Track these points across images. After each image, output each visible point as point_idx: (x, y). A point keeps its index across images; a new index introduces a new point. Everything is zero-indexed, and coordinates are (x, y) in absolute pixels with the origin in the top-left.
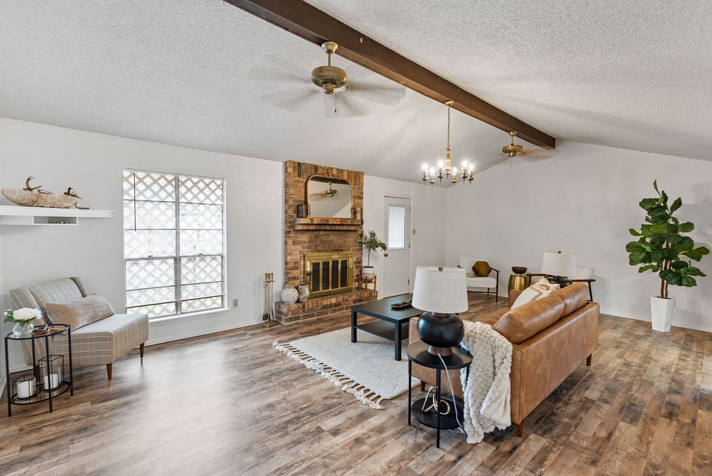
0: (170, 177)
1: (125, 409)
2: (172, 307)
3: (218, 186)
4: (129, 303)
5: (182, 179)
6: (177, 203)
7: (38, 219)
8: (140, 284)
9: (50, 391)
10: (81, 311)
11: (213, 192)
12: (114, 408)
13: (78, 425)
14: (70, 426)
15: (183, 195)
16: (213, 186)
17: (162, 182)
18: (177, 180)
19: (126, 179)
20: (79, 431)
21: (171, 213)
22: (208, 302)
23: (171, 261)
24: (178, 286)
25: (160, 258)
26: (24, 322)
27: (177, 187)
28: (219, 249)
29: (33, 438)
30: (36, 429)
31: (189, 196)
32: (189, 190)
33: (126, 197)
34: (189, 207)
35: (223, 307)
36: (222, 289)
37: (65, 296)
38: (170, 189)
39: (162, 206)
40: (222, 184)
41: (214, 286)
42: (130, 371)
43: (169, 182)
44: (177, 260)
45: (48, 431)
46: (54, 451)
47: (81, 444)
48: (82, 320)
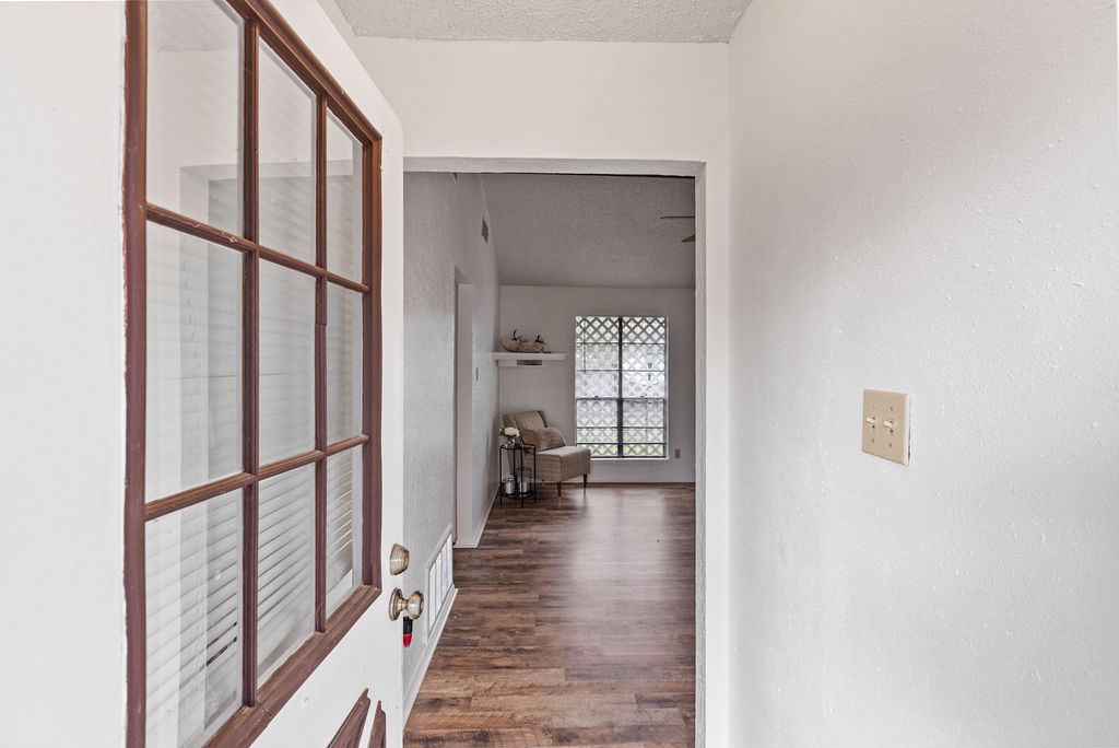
0: (615, 319)
1: (567, 517)
2: (615, 449)
3: (661, 324)
4: (579, 440)
5: (626, 319)
6: (620, 344)
7: (520, 362)
8: (587, 423)
9: (522, 493)
10: (544, 438)
11: (656, 330)
12: (559, 515)
13: (536, 518)
14: (532, 517)
15: (626, 336)
16: (656, 325)
17: (608, 324)
18: (620, 320)
19: (579, 324)
20: (537, 521)
21: (615, 354)
22: (650, 450)
23: (615, 404)
24: (620, 428)
25: (605, 399)
26: (510, 437)
27: (621, 328)
28: (662, 394)
29: (512, 518)
30: (514, 514)
31: (632, 336)
32: (632, 330)
33: (578, 341)
34: (632, 348)
35: (664, 457)
36: (664, 437)
37: (535, 424)
38: (615, 330)
39: (608, 348)
40: (665, 322)
41: (656, 432)
42: (578, 496)
43: (614, 324)
44: (620, 401)
45: (520, 517)
46: (523, 527)
47: (537, 527)
48: (544, 445)
